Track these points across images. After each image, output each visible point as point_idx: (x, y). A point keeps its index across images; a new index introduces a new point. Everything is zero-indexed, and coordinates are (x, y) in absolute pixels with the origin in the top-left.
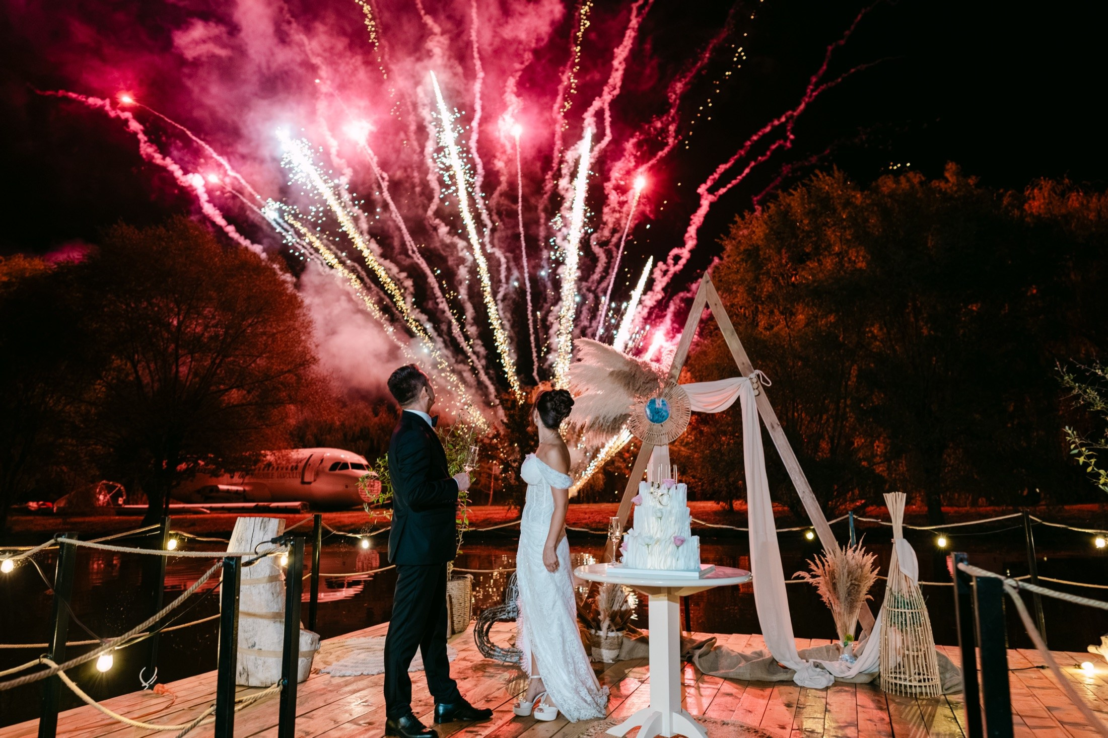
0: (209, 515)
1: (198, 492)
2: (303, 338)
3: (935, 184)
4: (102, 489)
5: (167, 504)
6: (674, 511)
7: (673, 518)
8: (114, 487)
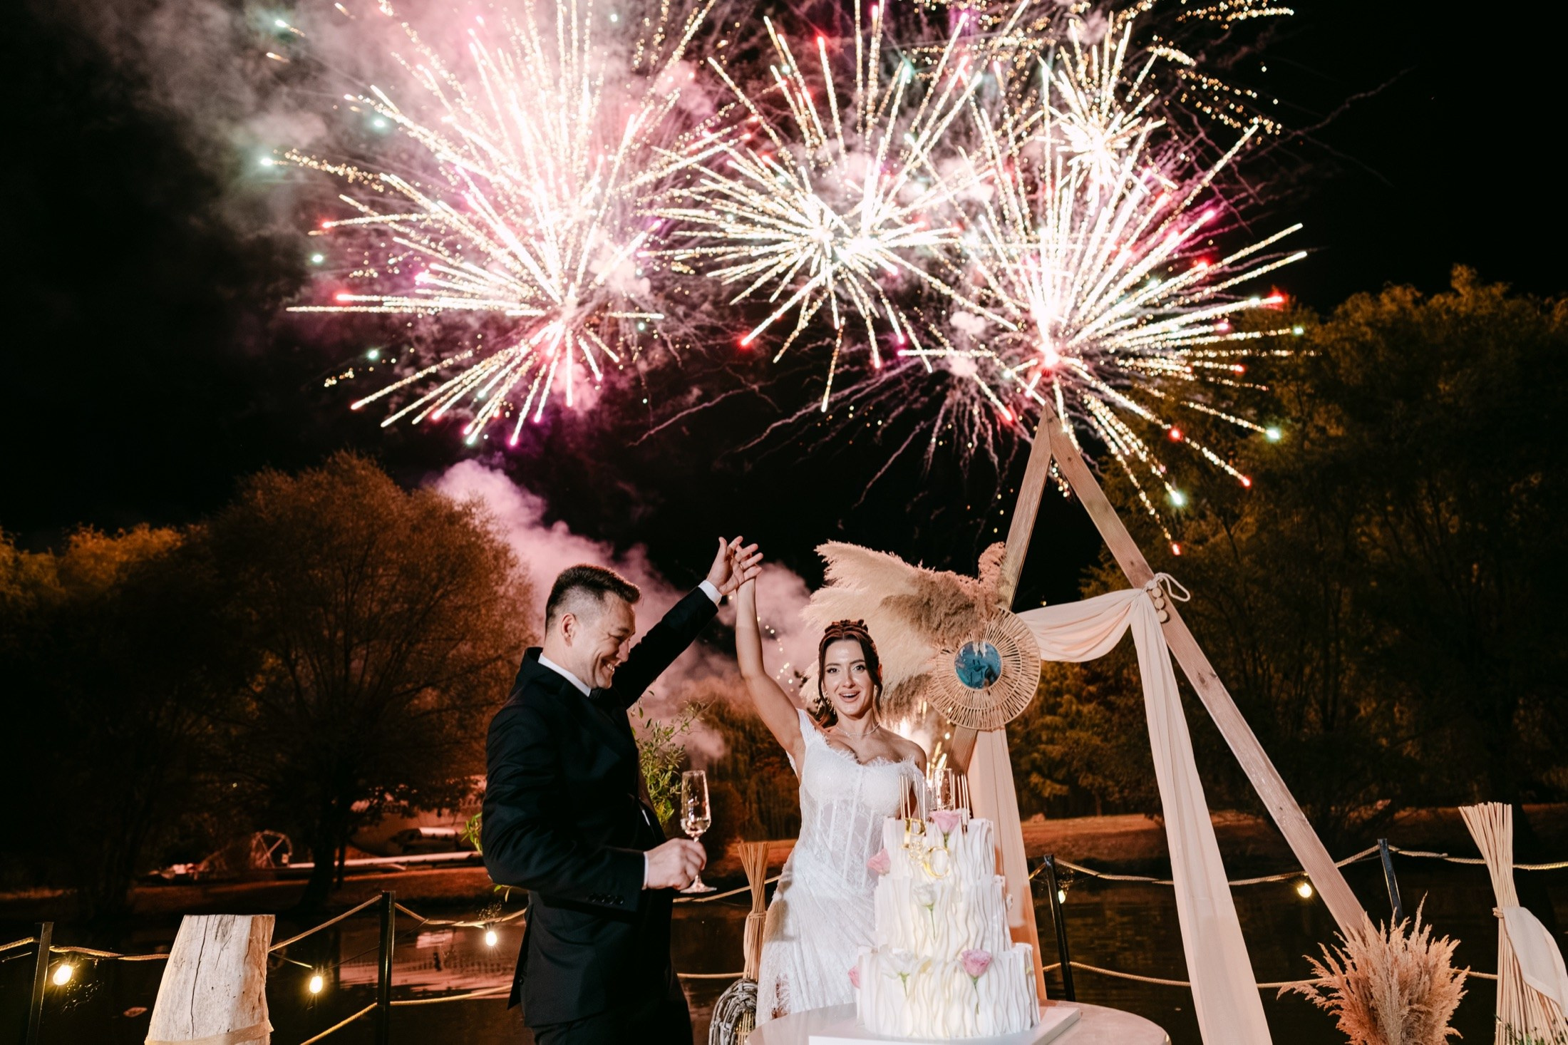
0: (405, 873)
1: (394, 839)
2: (521, 609)
3: (1437, 300)
4: (259, 843)
5: (342, 860)
6: (964, 887)
7: (962, 906)
8: (276, 839)
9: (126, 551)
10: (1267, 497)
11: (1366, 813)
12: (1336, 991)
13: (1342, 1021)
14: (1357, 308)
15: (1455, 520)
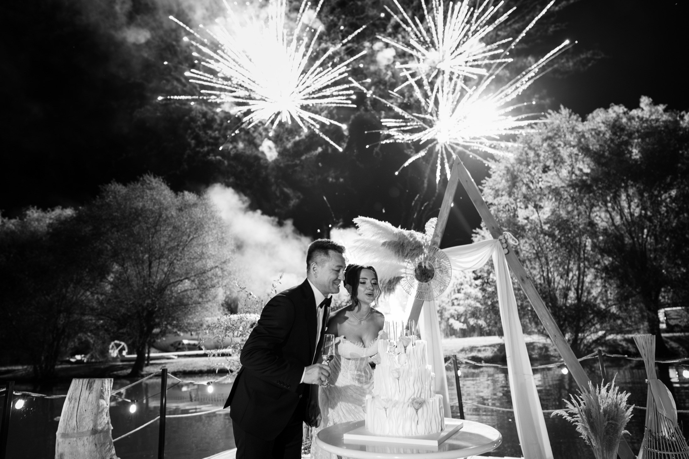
0: (176, 360)
3: (634, 112)
4: (113, 347)
5: (149, 353)
6: (413, 370)
7: (412, 378)
8: (120, 345)
9: (50, 219)
10: (556, 199)
11: (594, 337)
12: (576, 414)
13: (578, 427)
14: (598, 115)
15: (638, 210)
